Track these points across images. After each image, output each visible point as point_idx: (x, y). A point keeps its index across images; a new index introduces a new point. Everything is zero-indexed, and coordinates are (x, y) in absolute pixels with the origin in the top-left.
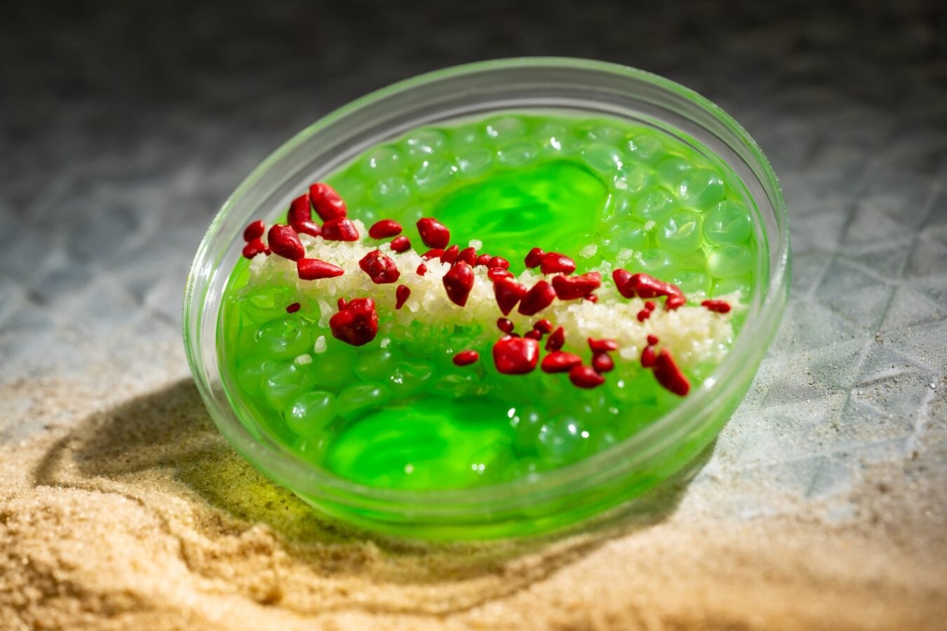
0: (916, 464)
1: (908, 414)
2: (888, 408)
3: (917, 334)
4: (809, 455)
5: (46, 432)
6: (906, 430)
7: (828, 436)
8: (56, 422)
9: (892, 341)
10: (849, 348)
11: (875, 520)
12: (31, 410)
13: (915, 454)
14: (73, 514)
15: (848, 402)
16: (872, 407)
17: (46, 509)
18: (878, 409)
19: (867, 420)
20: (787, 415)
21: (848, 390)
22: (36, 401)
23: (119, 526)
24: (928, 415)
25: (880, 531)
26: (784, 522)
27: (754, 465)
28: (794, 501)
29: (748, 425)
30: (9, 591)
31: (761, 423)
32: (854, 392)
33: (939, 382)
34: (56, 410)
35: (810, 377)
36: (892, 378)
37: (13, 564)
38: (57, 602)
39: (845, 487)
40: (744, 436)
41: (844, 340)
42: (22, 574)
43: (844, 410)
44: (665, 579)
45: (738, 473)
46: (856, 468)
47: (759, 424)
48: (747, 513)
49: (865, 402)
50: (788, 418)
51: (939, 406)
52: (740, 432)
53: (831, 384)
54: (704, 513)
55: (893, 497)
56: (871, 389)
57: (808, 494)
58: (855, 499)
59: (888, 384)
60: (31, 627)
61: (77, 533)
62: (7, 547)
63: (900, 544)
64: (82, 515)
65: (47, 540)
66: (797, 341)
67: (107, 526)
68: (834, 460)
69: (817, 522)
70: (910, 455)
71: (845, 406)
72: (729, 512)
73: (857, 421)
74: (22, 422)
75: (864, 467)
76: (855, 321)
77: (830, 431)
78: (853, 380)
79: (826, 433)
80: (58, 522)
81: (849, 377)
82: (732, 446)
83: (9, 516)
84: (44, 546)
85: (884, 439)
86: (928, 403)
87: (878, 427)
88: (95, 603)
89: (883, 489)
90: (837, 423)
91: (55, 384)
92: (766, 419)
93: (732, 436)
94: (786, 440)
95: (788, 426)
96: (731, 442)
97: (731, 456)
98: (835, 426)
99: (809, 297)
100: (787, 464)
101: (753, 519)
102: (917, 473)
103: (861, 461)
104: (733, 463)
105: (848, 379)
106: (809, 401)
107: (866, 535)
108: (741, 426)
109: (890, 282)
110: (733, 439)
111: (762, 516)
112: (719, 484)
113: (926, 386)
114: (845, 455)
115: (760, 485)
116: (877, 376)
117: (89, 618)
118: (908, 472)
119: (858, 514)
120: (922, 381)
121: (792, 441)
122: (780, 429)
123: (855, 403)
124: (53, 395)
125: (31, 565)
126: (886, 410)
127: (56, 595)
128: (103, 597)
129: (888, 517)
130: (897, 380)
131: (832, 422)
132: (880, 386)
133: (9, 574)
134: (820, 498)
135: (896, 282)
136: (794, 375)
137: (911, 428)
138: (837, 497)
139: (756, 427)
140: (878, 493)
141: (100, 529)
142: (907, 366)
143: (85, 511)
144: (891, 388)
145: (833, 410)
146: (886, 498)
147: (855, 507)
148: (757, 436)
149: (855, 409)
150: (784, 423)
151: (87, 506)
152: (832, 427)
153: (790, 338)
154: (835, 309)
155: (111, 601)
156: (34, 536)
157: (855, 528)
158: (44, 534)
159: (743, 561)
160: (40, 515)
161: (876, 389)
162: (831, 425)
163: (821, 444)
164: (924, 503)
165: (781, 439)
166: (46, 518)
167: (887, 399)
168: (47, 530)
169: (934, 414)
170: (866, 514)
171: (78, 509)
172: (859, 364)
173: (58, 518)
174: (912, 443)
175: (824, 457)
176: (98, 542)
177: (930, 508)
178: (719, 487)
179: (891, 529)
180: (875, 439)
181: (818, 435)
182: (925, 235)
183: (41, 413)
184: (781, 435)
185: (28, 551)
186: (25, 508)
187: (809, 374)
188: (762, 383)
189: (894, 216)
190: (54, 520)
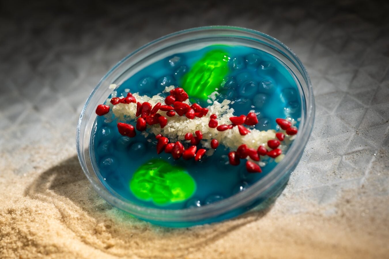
0: (363, 190)
1: (363, 167)
2: (356, 164)
3: (372, 131)
4: (323, 185)
5: (34, 170)
6: (362, 174)
7: (331, 177)
8: (38, 165)
9: (363, 134)
10: (345, 137)
11: (343, 216)
12: (30, 159)
13: (363, 186)
14: (36, 211)
15: (341, 162)
16: (350, 164)
17: (26, 209)
18: (352, 165)
19: (347, 170)
20: (316, 167)
21: (342, 156)
22: (32, 155)
23: (53, 216)
24: (371, 168)
25: (344, 221)
26: (308, 215)
27: (300, 190)
28: (314, 206)
29: (301, 171)
30: (11, 243)
31: (306, 170)
32: (344, 157)
33: (378, 153)
34: (38, 160)
35: (328, 149)
36: (359, 151)
37: (13, 232)
38: (28, 248)
39: (334, 200)
40: (299, 176)
41: (344, 133)
42: (16, 236)
43: (339, 165)
44: (257, 241)
45: (294, 193)
46: (340, 192)
47: (305, 171)
48: (295, 211)
49: (348, 162)
50: (317, 168)
51: (376, 164)
52: (297, 174)
53: (336, 153)
54: (278, 210)
55: (351, 206)
56: (351, 156)
57: (320, 203)
58: (337, 206)
59: (357, 153)
60: (18, 258)
61: (37, 219)
62: (12, 224)
63: (350, 226)
64: (39, 212)
65: (26, 222)
66: (326, 133)
67: (48, 216)
68: (332, 188)
69: (321, 215)
70: (361, 186)
71: (340, 163)
72: (288, 210)
73: (343, 170)
74: (25, 165)
75: (343, 191)
76: (349, 124)
77: (332, 174)
78: (344, 152)
79: (331, 175)
80: (30, 215)
81: (343, 150)
82: (294, 180)
83: (13, 211)
84: (25, 225)
85: (353, 178)
86: (372, 163)
87: (351, 173)
88: (42, 249)
89: (348, 201)
90: (335, 171)
91: (40, 148)
92: (308, 169)
93: (294, 176)
94: (315, 178)
95: (316, 172)
96: (294, 179)
97: (292, 185)
98: (334, 172)
99: (332, 113)
100: (313, 189)
101: (296, 213)
102: (362, 194)
103: (342, 188)
104: (293, 188)
105: (342, 151)
106: (326, 161)
107: (338, 222)
108: (298, 171)
109: (366, 106)
110: (294, 178)
111: (300, 212)
112: (286, 197)
113: (372, 155)
114: (336, 186)
115: (302, 198)
116: (354, 150)
117: (39, 255)
118: (359, 194)
119: (337, 212)
120: (371, 153)
121: (317, 179)
122: (313, 173)
123: (343, 162)
124: (38, 153)
125: (19, 233)
126: (355, 165)
127: (28, 245)
128: (45, 247)
129: (348, 214)
130: (361, 152)
131: (334, 170)
132: (355, 154)
133: (11, 236)
134: (323, 205)
135: (368, 107)
136: (322, 149)
137: (364, 174)
138: (330, 205)
139: (304, 172)
140: (345, 203)
141: (46, 218)
142: (366, 146)
143: (41, 210)
144: (358, 155)
145: (335, 165)
146: (348, 206)
147: (336, 209)
148: (303, 176)
149: (343, 165)
150: (315, 171)
151: (41, 208)
152: (333, 173)
153: (323, 131)
154: (342, 119)
155: (47, 248)
156: (21, 221)
157: (335, 218)
158: (25, 220)
159: (288, 234)
160: (24, 211)
161: (353, 156)
162: (333, 171)
163: (328, 180)
164: (362, 208)
165: (313, 178)
166: (26, 213)
167: (357, 161)
168: (26, 218)
169: (373, 167)
170: (340, 213)
171: (38, 209)
172: (348, 144)
173: (30, 212)
174: (363, 180)
175: (328, 186)
176: (45, 223)
177: (364, 211)
178: (286, 199)
179: (349, 220)
180: (349, 179)
181: (327, 176)
182: (382, 85)
183: (33, 161)
184: (313, 176)
185: (18, 227)
186: (19, 208)
187: (328, 148)
188: (309, 152)
189: (372, 76)
190: (29, 214)
